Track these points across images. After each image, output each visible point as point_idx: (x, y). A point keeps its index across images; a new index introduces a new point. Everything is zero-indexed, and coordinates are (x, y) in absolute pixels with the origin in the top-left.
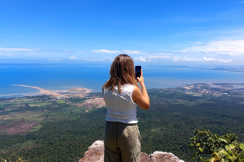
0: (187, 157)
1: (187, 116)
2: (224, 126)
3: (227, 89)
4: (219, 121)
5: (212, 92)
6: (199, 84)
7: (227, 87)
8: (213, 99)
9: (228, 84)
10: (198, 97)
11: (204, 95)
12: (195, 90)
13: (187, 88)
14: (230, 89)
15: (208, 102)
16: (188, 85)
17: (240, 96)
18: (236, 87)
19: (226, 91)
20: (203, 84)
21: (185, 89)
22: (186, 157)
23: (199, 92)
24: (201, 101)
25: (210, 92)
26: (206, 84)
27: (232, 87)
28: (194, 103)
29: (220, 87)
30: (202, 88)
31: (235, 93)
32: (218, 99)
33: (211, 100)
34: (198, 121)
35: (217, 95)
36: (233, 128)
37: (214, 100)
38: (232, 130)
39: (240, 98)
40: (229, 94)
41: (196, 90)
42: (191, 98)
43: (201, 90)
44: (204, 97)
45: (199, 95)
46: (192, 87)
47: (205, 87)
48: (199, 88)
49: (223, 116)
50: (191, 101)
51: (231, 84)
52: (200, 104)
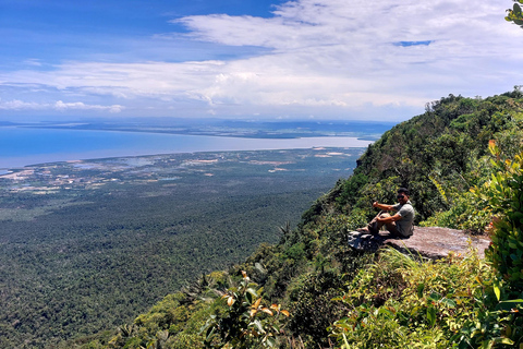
0: (37, 341)
1: (24, 245)
2: (117, 250)
3: (115, 169)
4: (105, 240)
5: (81, 181)
6: (48, 165)
7: (115, 164)
8: (85, 194)
9: (115, 159)
10: (47, 197)
11: (63, 190)
12: (38, 179)
13: (15, 176)
14: (122, 168)
15: (75, 203)
16: (16, 171)
17: (145, 182)
18: (133, 163)
19: (116, 175)
20: (59, 164)
21: (8, 180)
22: (34, 343)
23: (50, 183)
24: (56, 204)
25: (78, 180)
26: (66, 164)
27: (126, 165)
28: (38, 211)
29: (100, 167)
30: (55, 173)
31: (134, 177)
32: (99, 194)
33: (81, 198)
34: (55, 251)
35: (93, 184)
36: (137, 249)
37: (89, 198)
38: (136, 253)
39: (144, 186)
40: (122, 179)
41: (42, 179)
42: (29, 201)
43: (54, 179)
44: (63, 192)
45: (51, 191)
46: (31, 172)
47: (64, 169)
48: (47, 173)
49: (112, 229)
50: (30, 207)
51: (123, 159)
52: (56, 212)
